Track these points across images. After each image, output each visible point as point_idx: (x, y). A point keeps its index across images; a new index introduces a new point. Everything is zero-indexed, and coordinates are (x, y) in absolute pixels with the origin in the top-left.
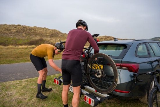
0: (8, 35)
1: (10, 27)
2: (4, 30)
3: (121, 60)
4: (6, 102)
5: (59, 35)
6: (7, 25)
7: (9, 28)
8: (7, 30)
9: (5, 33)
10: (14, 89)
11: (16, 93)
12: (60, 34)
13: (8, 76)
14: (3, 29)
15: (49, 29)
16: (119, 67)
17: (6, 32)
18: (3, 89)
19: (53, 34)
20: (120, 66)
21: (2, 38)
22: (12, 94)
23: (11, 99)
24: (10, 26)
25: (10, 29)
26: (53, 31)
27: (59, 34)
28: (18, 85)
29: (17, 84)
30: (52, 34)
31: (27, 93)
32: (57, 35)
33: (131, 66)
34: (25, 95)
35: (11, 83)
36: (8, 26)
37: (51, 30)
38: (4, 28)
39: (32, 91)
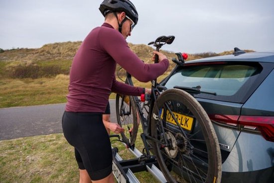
0: (72, 58)
1: (76, 45)
2: (67, 50)
3: (238, 106)
4: (16, 177)
5: (150, 54)
6: (71, 43)
7: (73, 46)
8: (71, 50)
9: (69, 55)
10: (42, 151)
11: (41, 159)
12: (151, 52)
13: (47, 125)
14: (65, 49)
15: (133, 44)
16: (235, 125)
17: (69, 53)
18: (26, 149)
19: (139, 52)
20: (237, 122)
21: (64, 63)
22: (33, 160)
23: (27, 172)
24: (75, 43)
25: (75, 48)
26: (140, 47)
27: (149, 51)
28: (51, 143)
29: (51, 141)
30: (137, 52)
31: (57, 161)
32: (147, 53)
33: (270, 125)
34: (52, 165)
35: (43, 140)
36: (72, 45)
37: (135, 46)
38: (67, 48)
39: (68, 158)
